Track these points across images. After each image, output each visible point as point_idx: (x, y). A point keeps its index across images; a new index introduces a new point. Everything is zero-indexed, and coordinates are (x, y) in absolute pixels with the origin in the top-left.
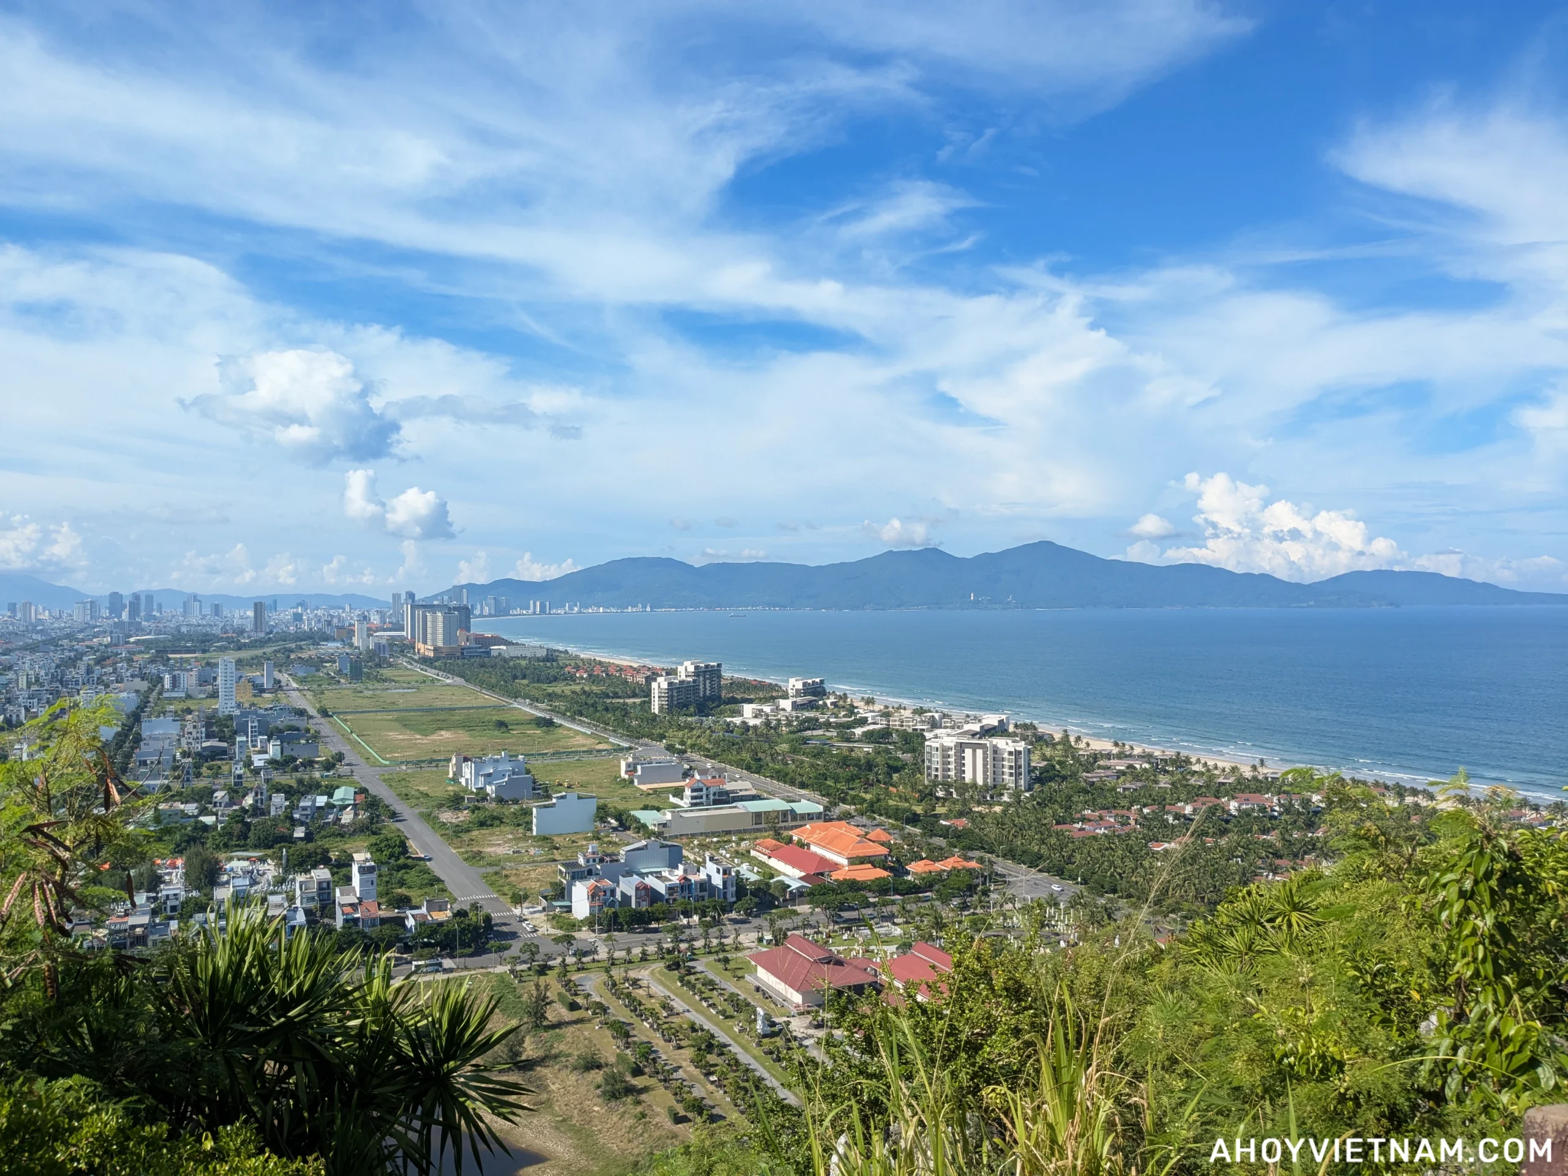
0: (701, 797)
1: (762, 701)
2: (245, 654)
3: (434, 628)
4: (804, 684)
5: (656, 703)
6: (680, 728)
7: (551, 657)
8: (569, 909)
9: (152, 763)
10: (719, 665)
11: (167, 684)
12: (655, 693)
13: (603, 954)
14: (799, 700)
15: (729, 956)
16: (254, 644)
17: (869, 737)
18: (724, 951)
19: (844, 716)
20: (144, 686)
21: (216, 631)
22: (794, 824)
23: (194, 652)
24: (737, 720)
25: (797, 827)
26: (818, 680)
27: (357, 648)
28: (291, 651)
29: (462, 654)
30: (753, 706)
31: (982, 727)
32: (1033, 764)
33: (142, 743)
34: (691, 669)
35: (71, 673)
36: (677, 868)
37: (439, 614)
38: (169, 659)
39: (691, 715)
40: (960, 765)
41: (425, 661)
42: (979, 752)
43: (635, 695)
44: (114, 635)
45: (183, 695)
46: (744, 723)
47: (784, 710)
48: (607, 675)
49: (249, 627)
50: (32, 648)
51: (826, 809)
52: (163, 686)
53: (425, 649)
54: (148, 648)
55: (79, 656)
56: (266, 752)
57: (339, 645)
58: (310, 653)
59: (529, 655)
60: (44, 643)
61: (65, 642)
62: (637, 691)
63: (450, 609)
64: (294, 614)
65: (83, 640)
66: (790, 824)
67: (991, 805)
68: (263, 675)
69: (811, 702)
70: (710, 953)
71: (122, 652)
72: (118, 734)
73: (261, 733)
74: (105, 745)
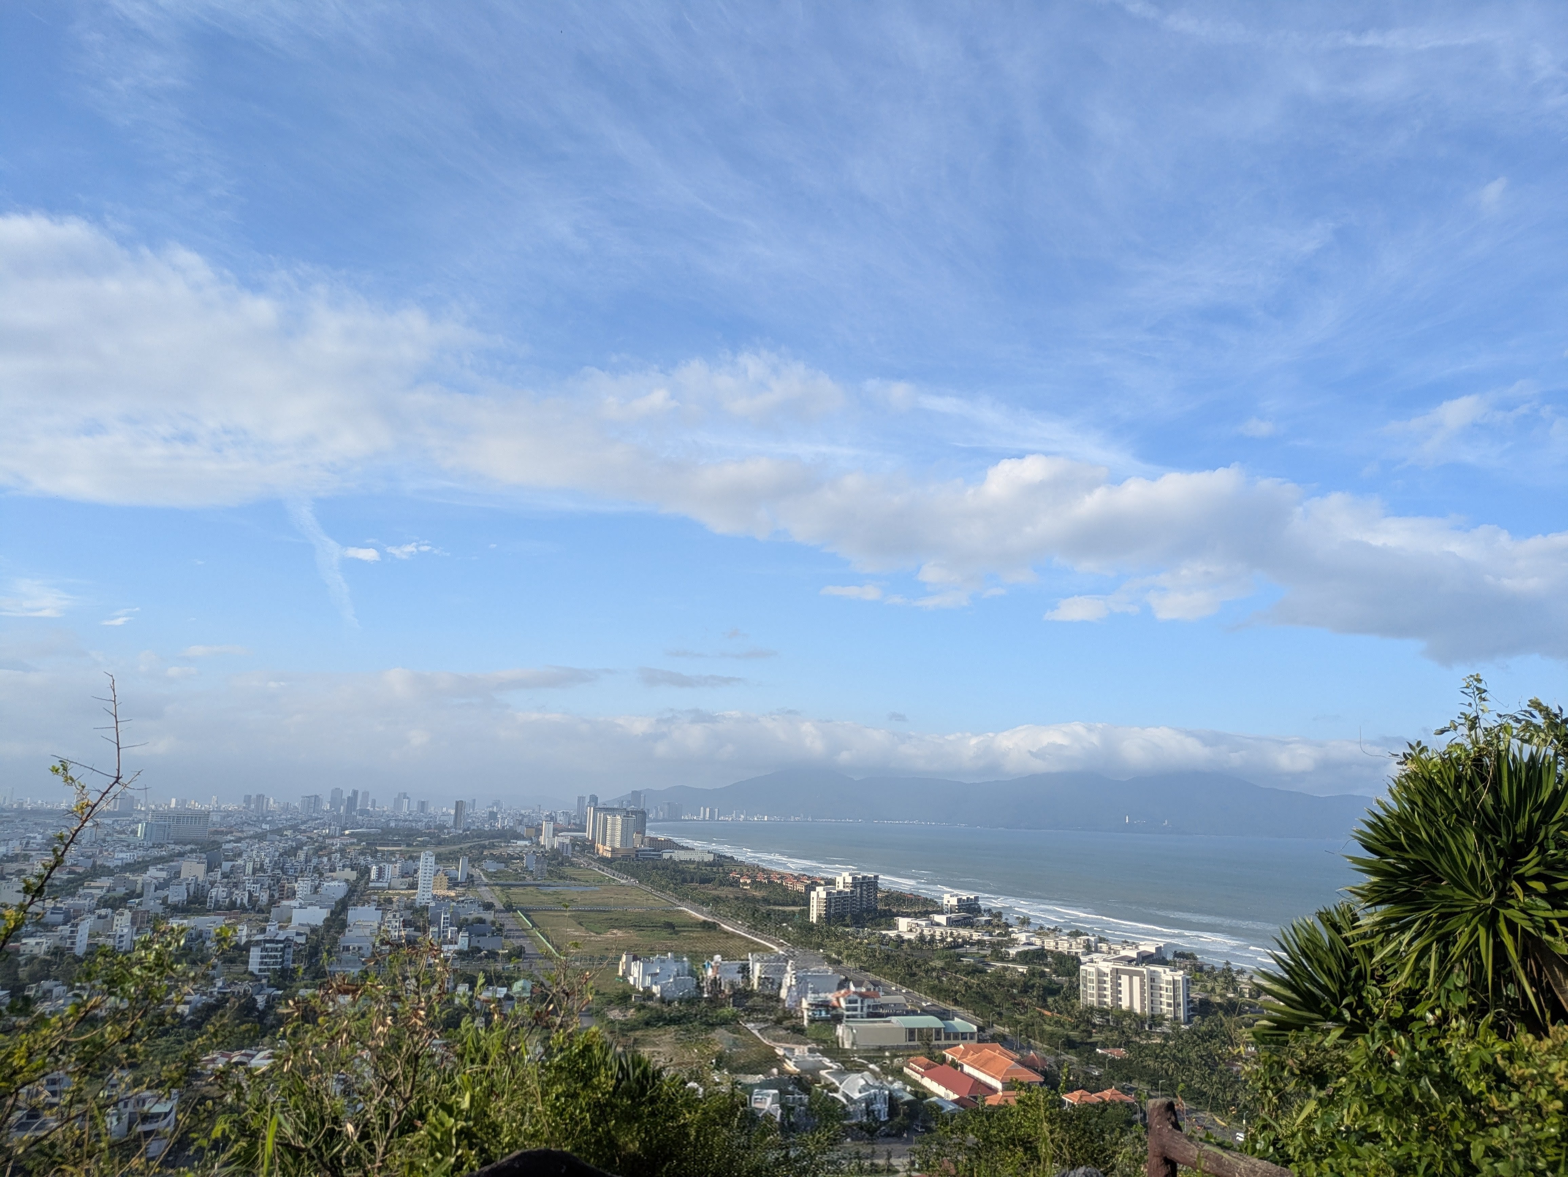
0: (855, 1009)
1: (916, 915)
2: (442, 849)
3: (613, 830)
4: (959, 901)
5: (815, 912)
6: (836, 938)
7: (720, 861)
9: (354, 948)
10: (876, 877)
11: (373, 875)
12: (814, 903)
14: (953, 915)
16: (452, 840)
17: (1022, 958)
19: (998, 935)
20: (353, 875)
21: (420, 826)
22: (947, 1042)
23: (399, 845)
24: (892, 934)
25: (950, 1046)
26: (972, 896)
27: (544, 846)
28: (484, 847)
29: (637, 856)
30: (909, 920)
31: (1138, 954)
32: (1192, 995)
33: (347, 930)
34: (849, 880)
35: (290, 862)
37: (618, 817)
38: (377, 851)
39: (848, 926)
40: (1116, 992)
41: (603, 860)
42: (1136, 979)
43: (794, 904)
44: (333, 827)
45: (386, 885)
46: (899, 936)
47: (938, 925)
48: (769, 882)
49: (451, 823)
50: (261, 837)
51: (981, 1029)
52: (370, 876)
53: (604, 850)
54: (360, 841)
55: (299, 847)
56: (456, 943)
57: (527, 843)
58: (502, 850)
59: (697, 860)
60: (272, 832)
61: (288, 833)
62: (797, 899)
63: (628, 812)
64: (490, 812)
65: (305, 831)
66: (943, 1042)
67: (1149, 1037)
68: (458, 870)
69: (965, 918)
71: (338, 843)
72: (327, 920)
73: (452, 925)
74: (314, 930)
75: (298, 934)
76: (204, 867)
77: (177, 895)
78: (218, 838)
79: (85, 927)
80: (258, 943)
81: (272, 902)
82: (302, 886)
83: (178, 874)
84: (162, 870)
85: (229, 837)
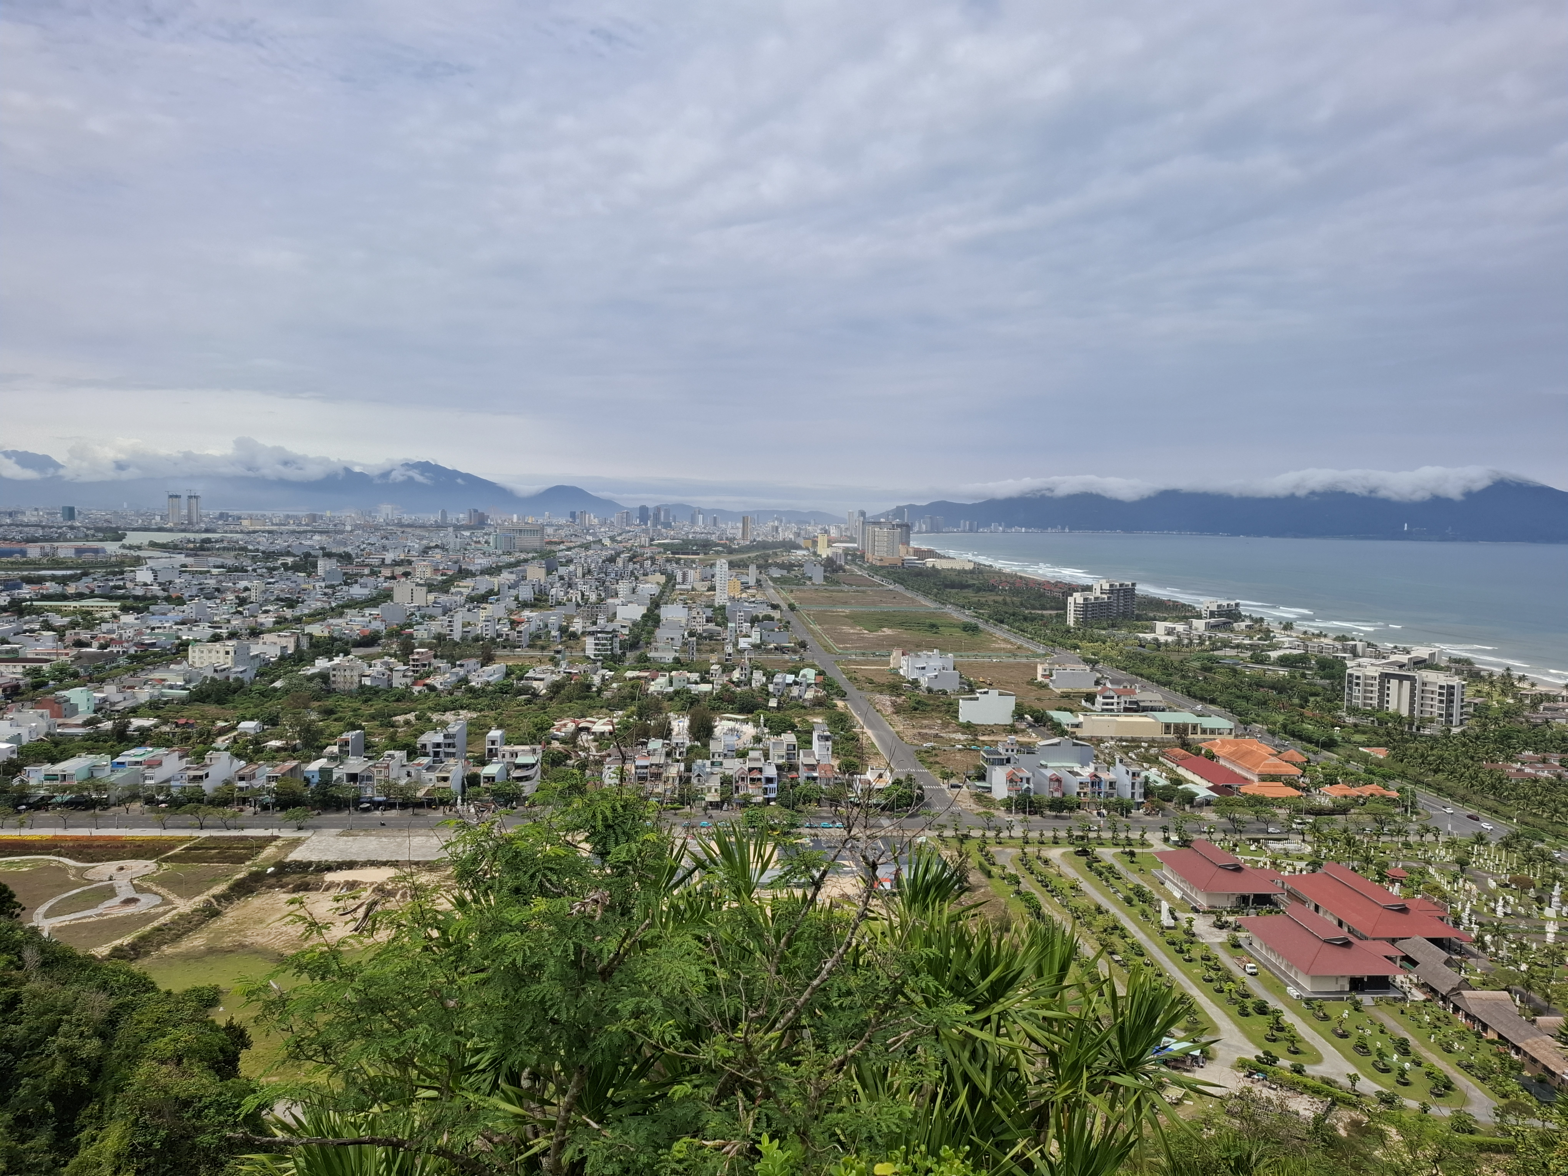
0: (1112, 704)
1: (1175, 619)
2: (734, 558)
3: (881, 541)
4: (1219, 606)
5: (1072, 615)
6: (1092, 640)
7: (978, 570)
8: (989, 790)
9: (667, 639)
10: (1133, 585)
11: (679, 578)
12: (1071, 608)
13: (1018, 832)
14: (1212, 621)
15: (1136, 850)
16: (742, 550)
17: (1284, 661)
18: (1130, 845)
19: (1259, 639)
20: (662, 579)
21: (714, 538)
22: (1203, 736)
23: (698, 554)
24: (1149, 636)
25: (1206, 740)
26: (1233, 603)
27: (820, 555)
28: (769, 556)
29: (903, 564)
30: (1166, 624)
31: (1411, 659)
32: (1468, 700)
33: (661, 624)
34: (1106, 587)
35: (611, 567)
36: (1088, 765)
37: (885, 530)
38: (680, 559)
39: (1104, 629)
40: (1384, 694)
41: (873, 568)
42: (1407, 684)
43: (1050, 607)
44: (643, 538)
45: (690, 587)
46: (1156, 640)
47: (1196, 629)
48: (1028, 587)
49: (738, 536)
50: (586, 546)
52: (676, 579)
53: (874, 559)
54: (666, 550)
55: (618, 554)
56: (749, 637)
57: (805, 552)
58: (784, 558)
59: (958, 568)
60: (595, 542)
61: (608, 543)
62: (1053, 604)
63: (894, 525)
64: (772, 527)
65: (621, 542)
66: (1200, 736)
68: (748, 575)
69: (1224, 623)
70: (1117, 845)
71: (648, 552)
72: (644, 616)
73: (746, 621)
74: (635, 624)
75: (623, 627)
76: (543, 571)
77: (526, 593)
78: (554, 548)
79: (459, 618)
80: (592, 633)
81: (601, 600)
82: (623, 587)
83: (524, 578)
84: (512, 573)
85: (562, 547)
